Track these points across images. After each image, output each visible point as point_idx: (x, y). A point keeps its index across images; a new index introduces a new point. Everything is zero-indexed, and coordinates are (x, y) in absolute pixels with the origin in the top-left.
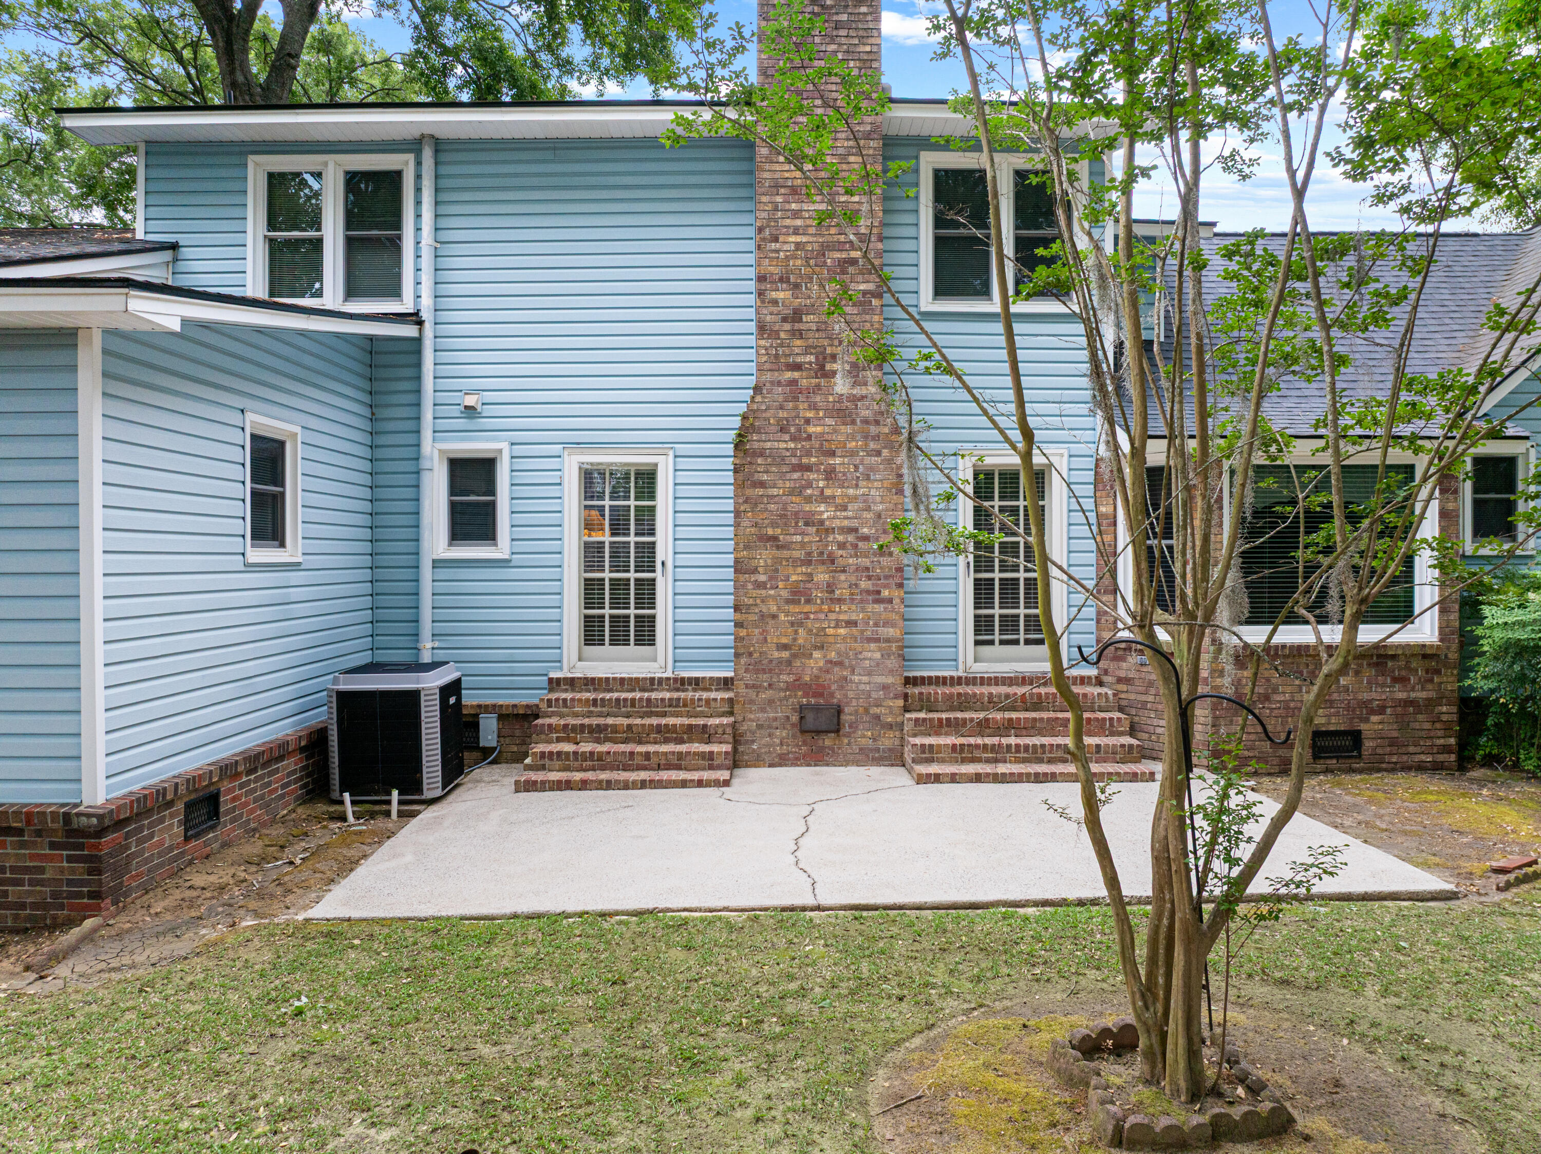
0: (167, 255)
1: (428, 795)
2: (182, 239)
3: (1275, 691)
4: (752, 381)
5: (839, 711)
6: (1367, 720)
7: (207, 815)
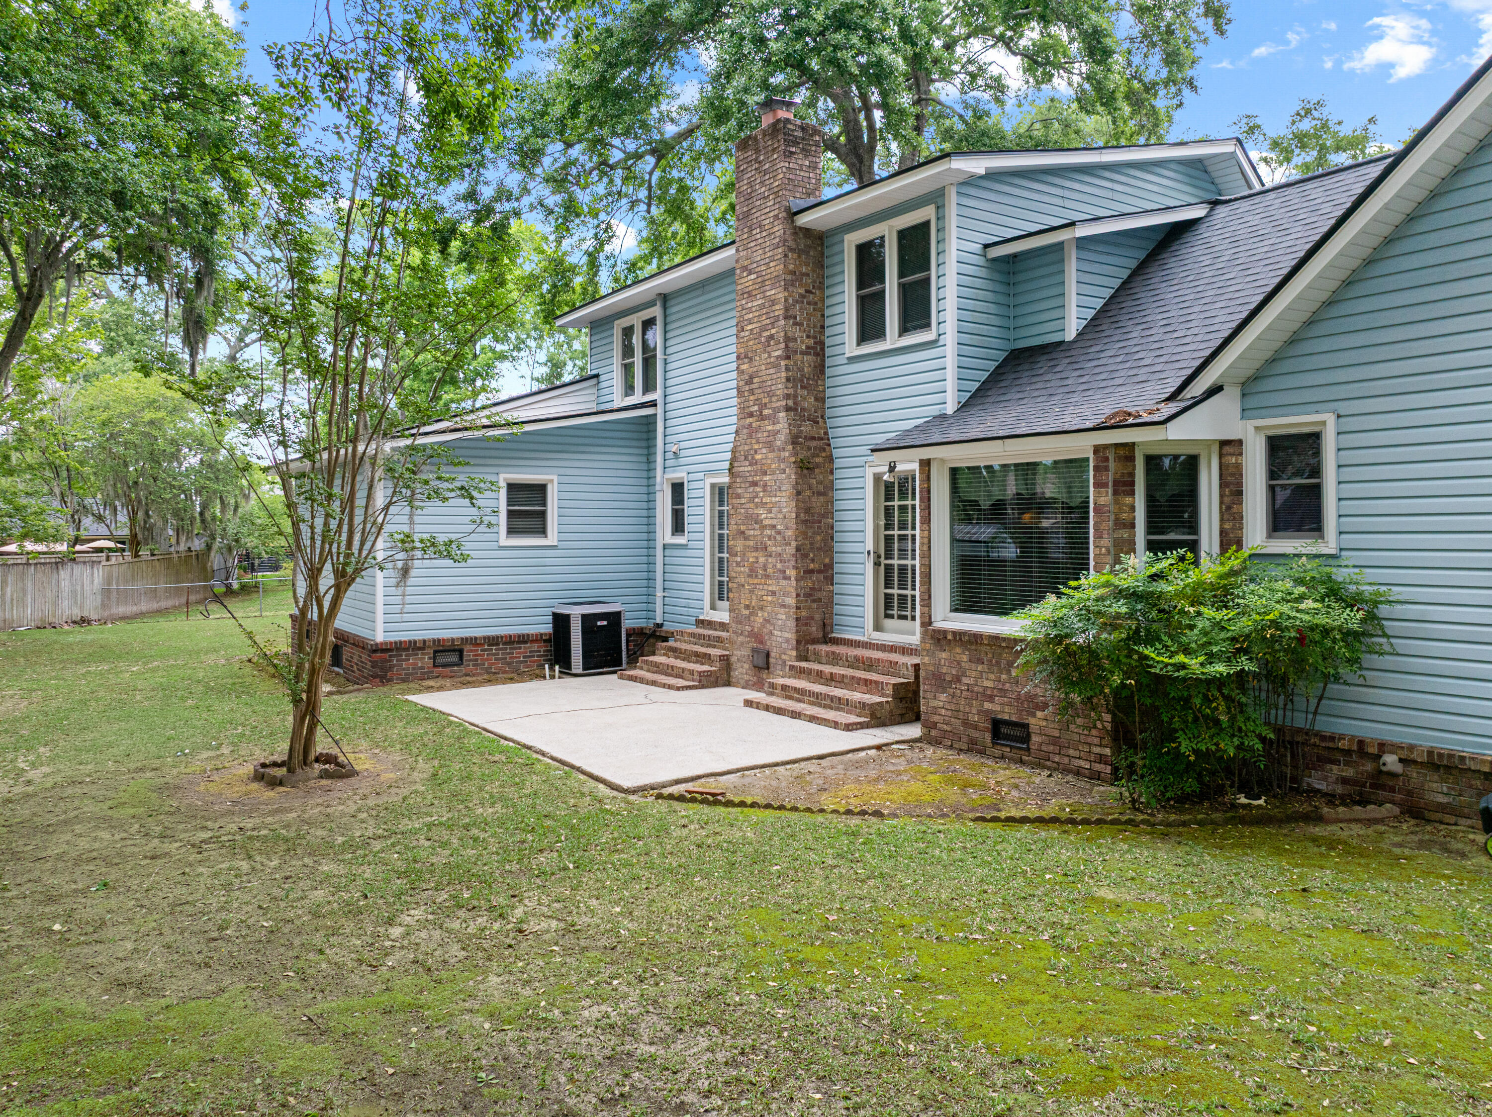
0: (594, 381)
1: (574, 671)
2: (600, 371)
3: (964, 674)
4: (733, 428)
5: (768, 655)
6: (1034, 715)
7: (454, 658)
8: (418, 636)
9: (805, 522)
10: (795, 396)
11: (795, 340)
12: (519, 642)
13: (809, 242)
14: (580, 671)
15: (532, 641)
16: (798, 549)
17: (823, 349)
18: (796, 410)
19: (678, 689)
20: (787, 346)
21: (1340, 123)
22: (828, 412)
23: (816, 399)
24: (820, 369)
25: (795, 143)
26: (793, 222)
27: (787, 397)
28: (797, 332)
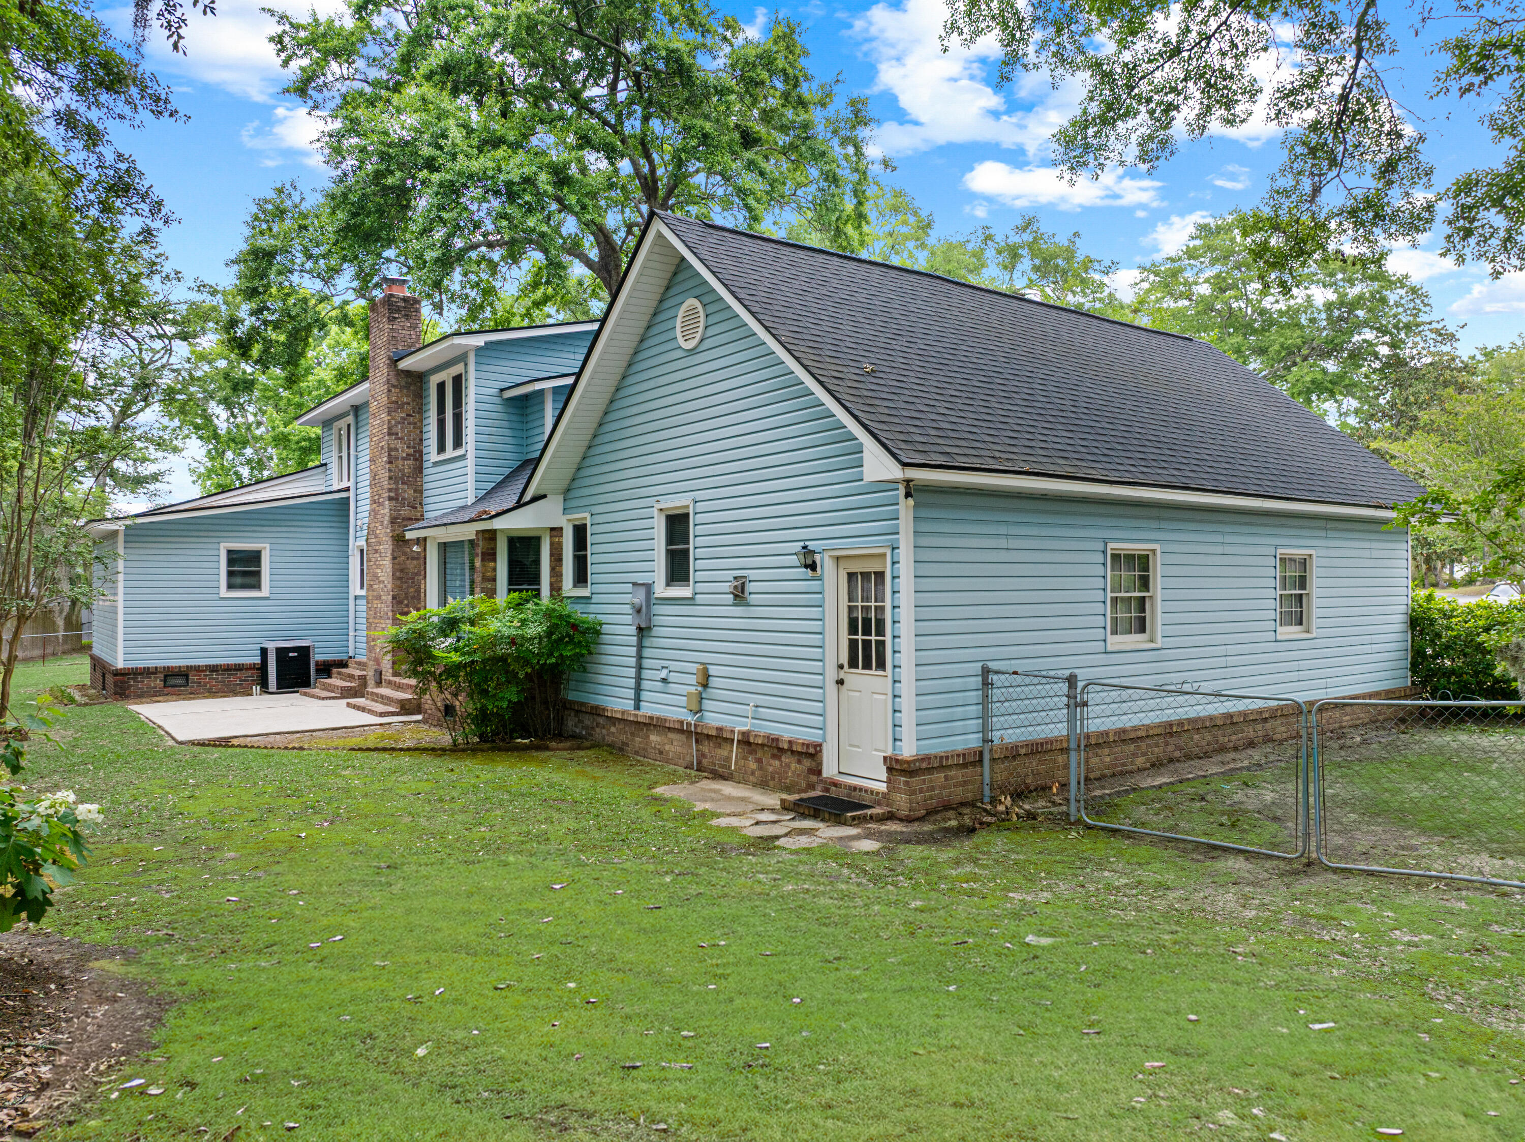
0: (323, 469)
1: (270, 690)
2: (327, 461)
5: (381, 673)
7: (181, 681)
8: (151, 664)
9: (400, 578)
10: (397, 490)
11: (397, 450)
12: (236, 670)
13: (410, 380)
14: (275, 690)
15: (247, 669)
16: (394, 598)
17: (421, 456)
18: (397, 499)
19: (323, 699)
20: (389, 455)
21: (1054, 235)
22: (425, 501)
23: (415, 491)
24: (419, 469)
25: (398, 310)
26: (396, 366)
27: (390, 490)
28: (398, 444)
